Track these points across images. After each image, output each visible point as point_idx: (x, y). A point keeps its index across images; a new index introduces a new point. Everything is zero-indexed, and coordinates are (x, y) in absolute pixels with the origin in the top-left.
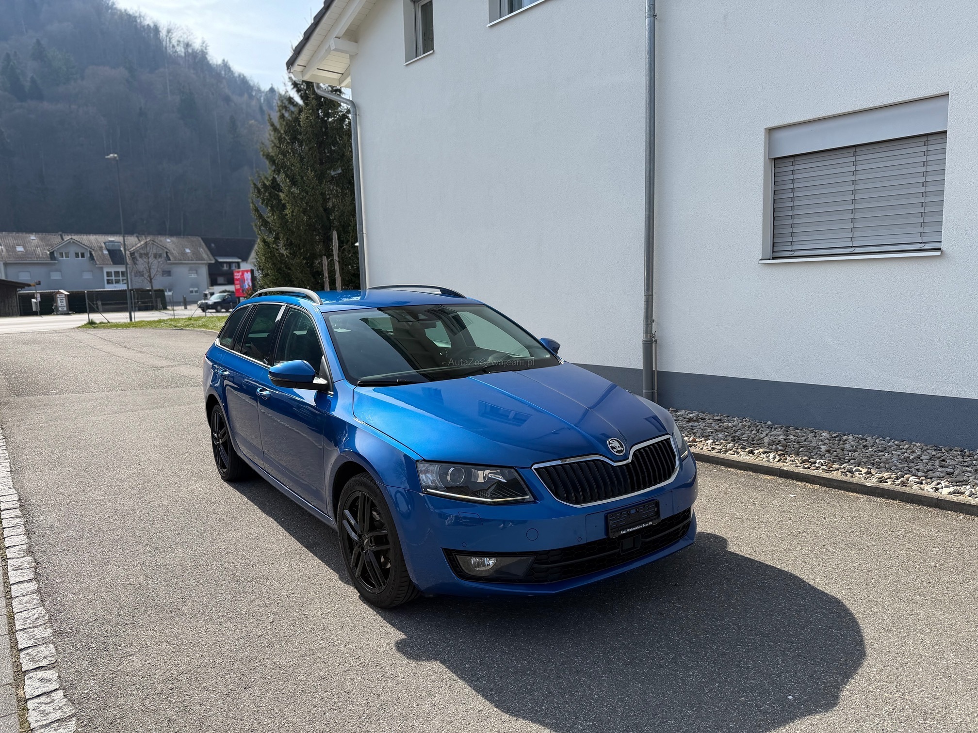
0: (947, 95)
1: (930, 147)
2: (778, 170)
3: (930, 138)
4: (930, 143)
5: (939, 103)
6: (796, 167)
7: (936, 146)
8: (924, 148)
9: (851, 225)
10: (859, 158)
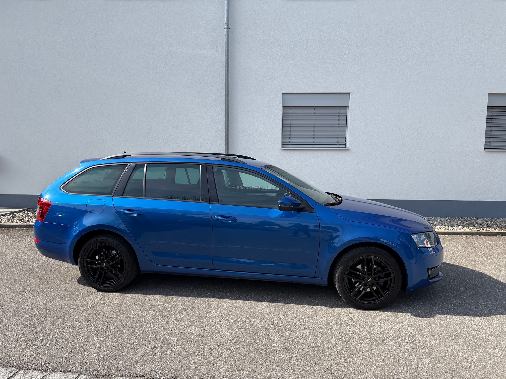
0: (349, 93)
1: (341, 111)
2: (284, 111)
3: (341, 107)
4: (341, 109)
5: (346, 96)
6: (292, 111)
7: (343, 111)
8: (339, 111)
9: (313, 136)
10: (316, 111)
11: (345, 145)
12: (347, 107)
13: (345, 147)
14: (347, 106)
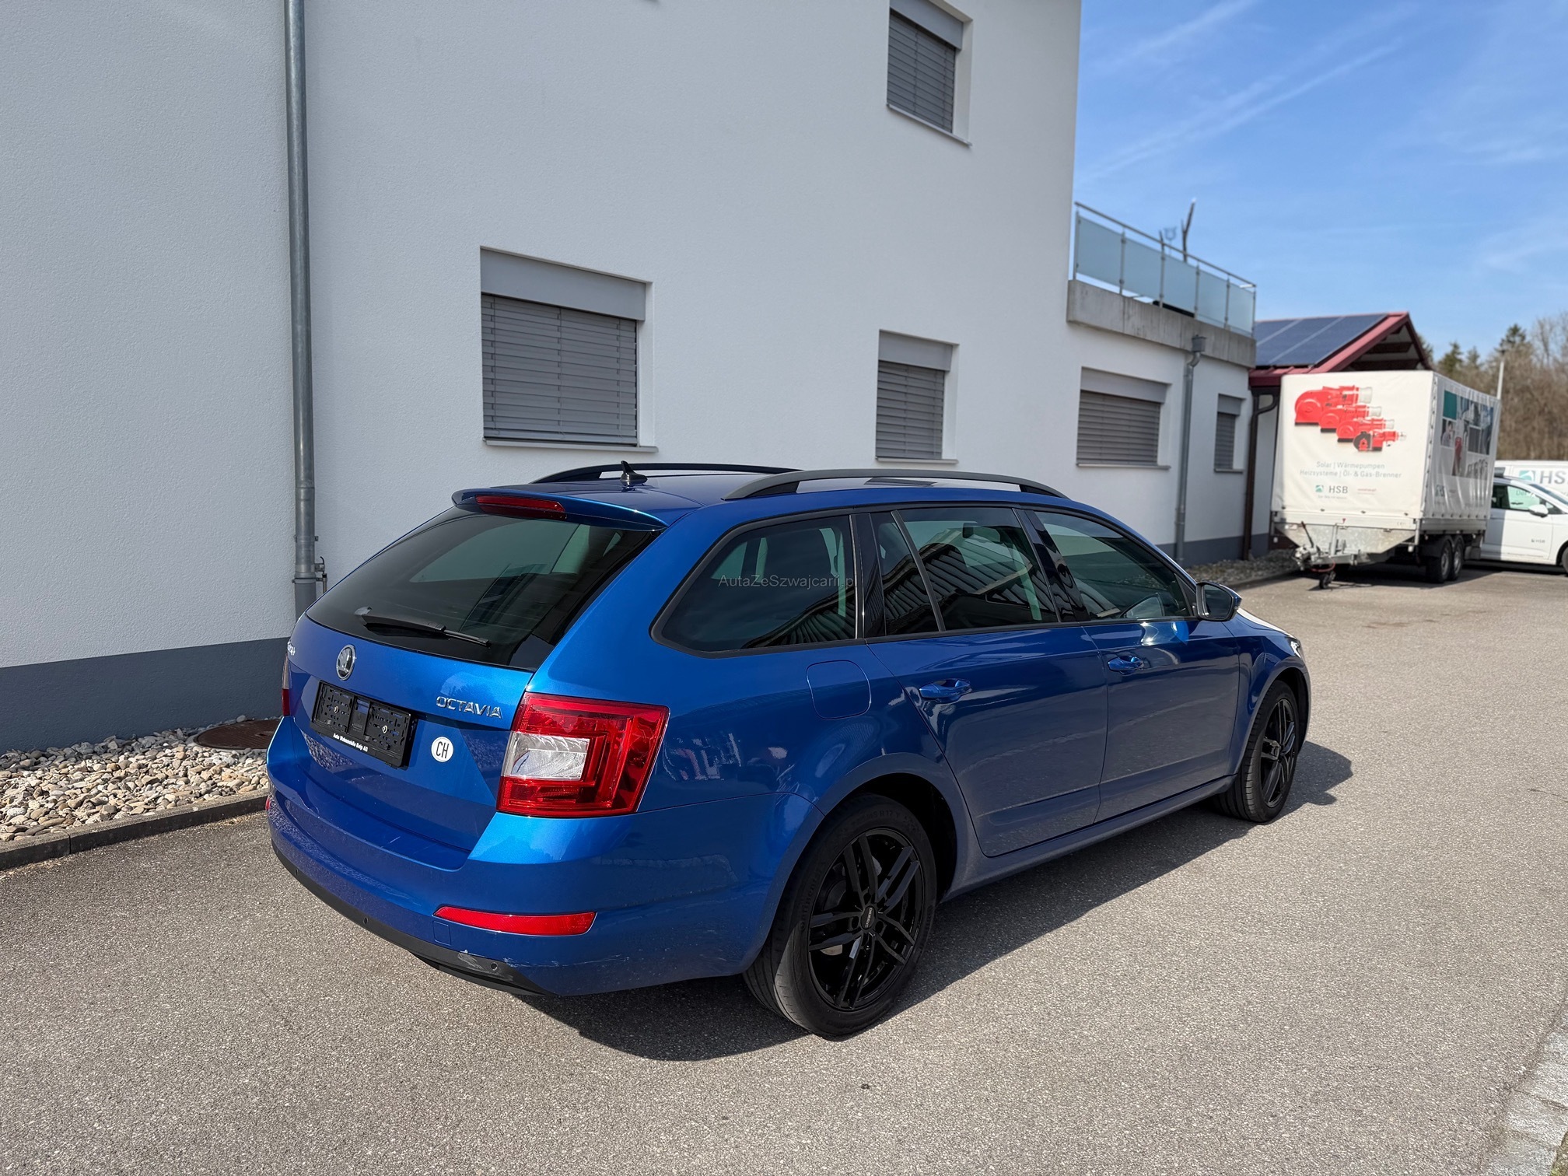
0: (644, 285)
1: (621, 334)
2: (484, 311)
3: (623, 322)
4: (622, 327)
5: (638, 290)
6: (497, 313)
7: (626, 332)
8: (617, 332)
9: (558, 406)
10: (564, 323)
11: (636, 437)
12: (635, 324)
13: (635, 445)
14: (635, 321)
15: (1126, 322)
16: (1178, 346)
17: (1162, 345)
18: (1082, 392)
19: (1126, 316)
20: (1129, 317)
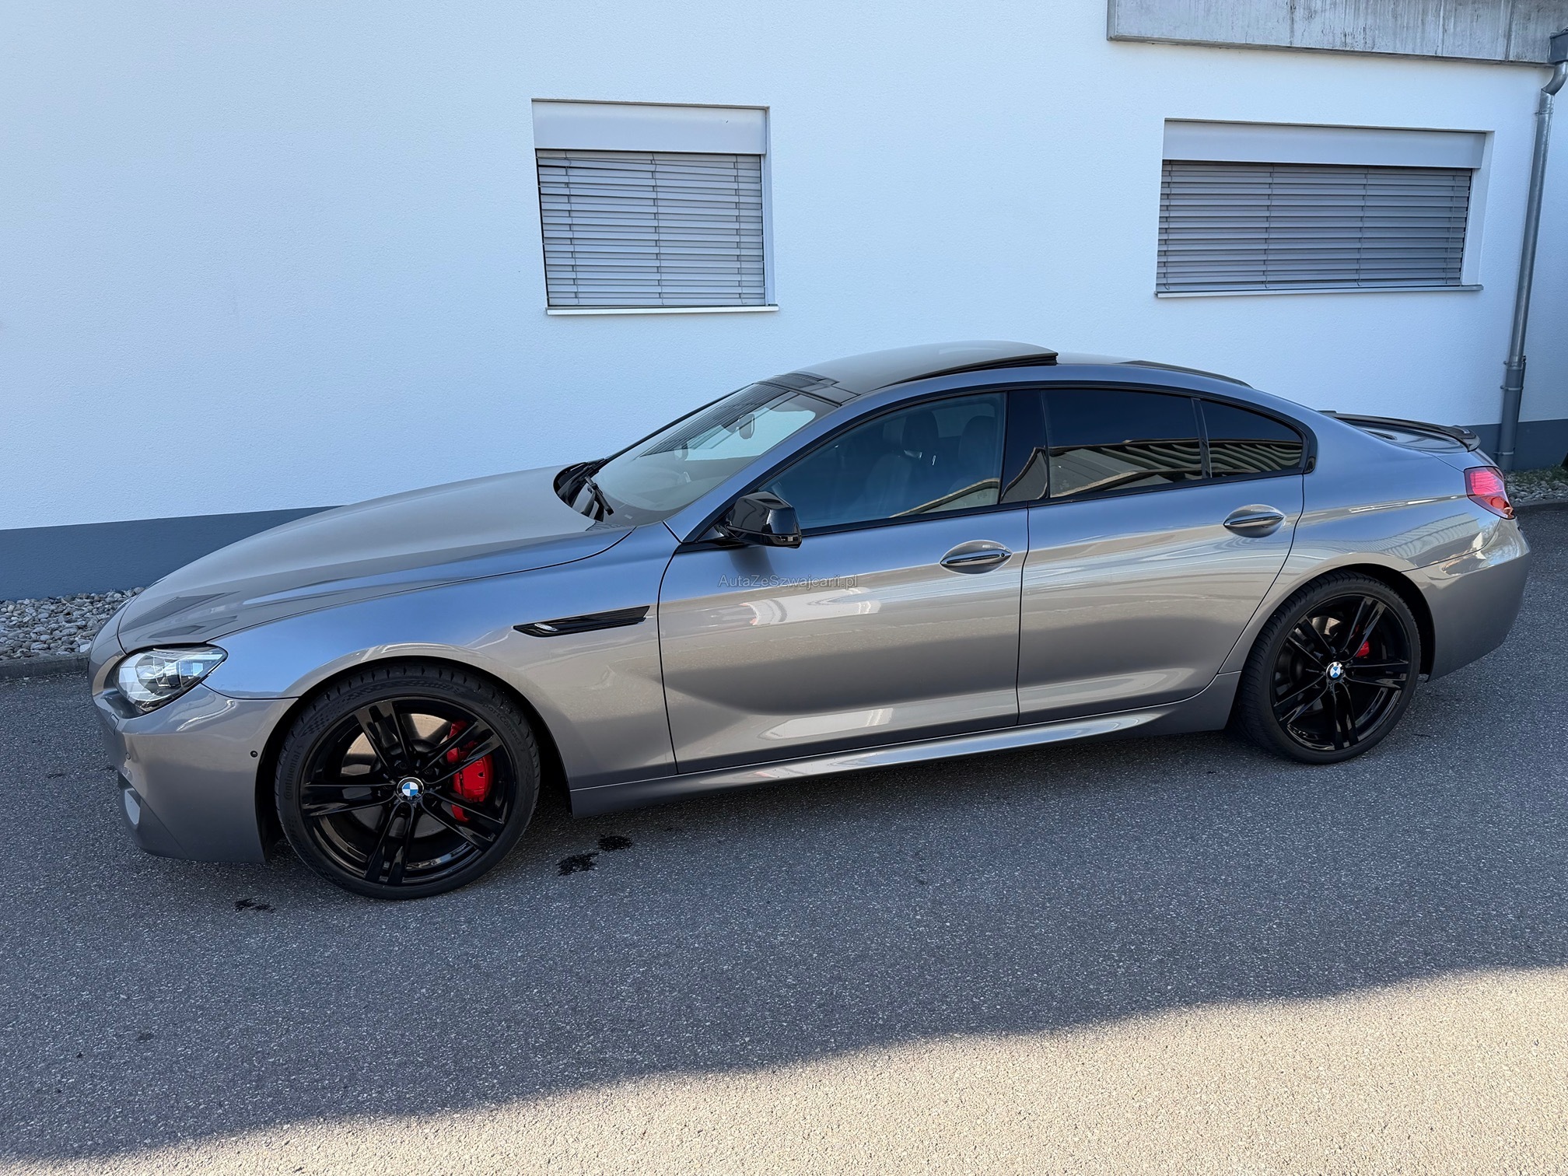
15: (1299, 26)
16: (1500, 57)
17: (1436, 58)
18: (1166, 163)
19: (1300, 13)
20: (1311, 15)
